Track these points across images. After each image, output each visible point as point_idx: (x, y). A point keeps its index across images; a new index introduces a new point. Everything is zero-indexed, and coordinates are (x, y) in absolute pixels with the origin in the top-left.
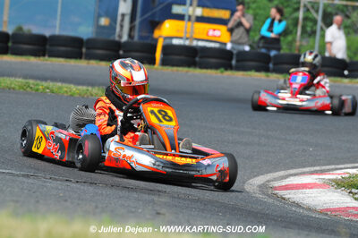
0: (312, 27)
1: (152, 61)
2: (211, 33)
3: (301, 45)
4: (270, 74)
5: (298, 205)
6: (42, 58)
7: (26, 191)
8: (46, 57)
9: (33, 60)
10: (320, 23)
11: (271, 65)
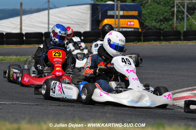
2: (129, 23)
4: (161, 42)
7: (37, 113)
9: (37, 46)
10: (186, 13)
11: (162, 37)
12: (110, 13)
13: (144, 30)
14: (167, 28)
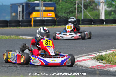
0: (80, 10)
1: (31, 26)
2: (48, 15)
3: (78, 16)
5: (82, 66)
10: (83, 8)
12: (37, 8)
13: (58, 19)
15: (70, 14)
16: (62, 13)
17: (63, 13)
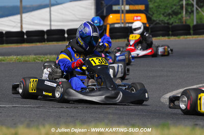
0: (191, 9)
2: (135, 18)
4: (170, 37)
6: (44, 43)
8: (46, 42)
9: (38, 44)
10: (195, 6)
11: (170, 32)
12: (115, 8)
13: (152, 25)
14: (175, 22)
15: (172, 17)
16: (160, 14)
17: (162, 15)
